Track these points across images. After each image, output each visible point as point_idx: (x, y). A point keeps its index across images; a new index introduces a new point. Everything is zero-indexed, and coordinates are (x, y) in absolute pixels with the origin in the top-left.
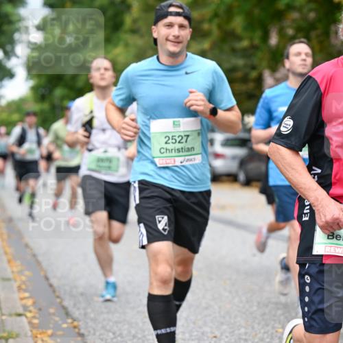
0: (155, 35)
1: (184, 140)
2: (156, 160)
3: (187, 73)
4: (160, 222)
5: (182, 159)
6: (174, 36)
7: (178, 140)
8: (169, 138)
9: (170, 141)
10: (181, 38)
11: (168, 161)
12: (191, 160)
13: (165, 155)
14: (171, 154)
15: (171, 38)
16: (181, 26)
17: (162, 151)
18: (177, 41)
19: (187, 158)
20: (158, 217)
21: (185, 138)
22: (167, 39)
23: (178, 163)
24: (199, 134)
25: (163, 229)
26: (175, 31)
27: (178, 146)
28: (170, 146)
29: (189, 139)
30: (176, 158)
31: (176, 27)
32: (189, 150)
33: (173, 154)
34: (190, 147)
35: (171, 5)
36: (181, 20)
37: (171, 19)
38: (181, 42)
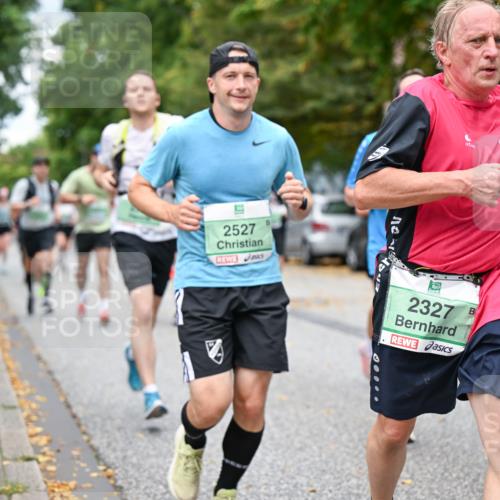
0: (212, 89)
1: (249, 231)
2: (213, 258)
3: (254, 144)
5: (246, 255)
6: (239, 90)
7: (241, 230)
8: (229, 229)
9: (231, 232)
10: (247, 92)
11: (228, 259)
12: (258, 257)
13: (224, 250)
14: (232, 250)
15: (234, 92)
16: (247, 75)
17: (221, 245)
18: (242, 95)
19: (253, 254)
21: (250, 228)
22: (229, 94)
23: (241, 262)
24: (268, 223)
25: (216, 358)
26: (240, 82)
27: (242, 238)
28: (231, 239)
29: (255, 228)
30: (240, 255)
31: (241, 77)
32: (255, 243)
33: (236, 249)
34: (257, 239)
35: (231, 49)
36: (245, 67)
37: (232, 67)
38: (248, 97)
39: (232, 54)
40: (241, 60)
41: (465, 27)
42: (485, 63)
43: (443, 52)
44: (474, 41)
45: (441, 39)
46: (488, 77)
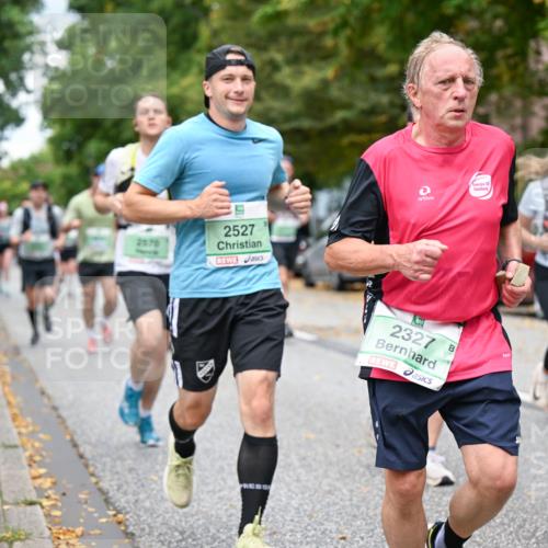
0: (209, 93)
1: (248, 232)
5: (246, 257)
6: (236, 92)
7: (241, 231)
8: (230, 230)
9: (231, 233)
11: (228, 260)
12: (258, 259)
13: (225, 251)
14: (233, 251)
15: (232, 95)
16: (245, 79)
17: (221, 246)
18: (240, 97)
19: (254, 255)
21: (250, 229)
22: (227, 97)
23: (241, 263)
24: (265, 224)
26: (238, 86)
27: (242, 239)
28: (232, 240)
29: (255, 229)
30: (240, 256)
31: (238, 80)
32: (255, 244)
33: (236, 250)
34: (256, 240)
35: (229, 52)
36: (243, 70)
37: (230, 70)
38: (245, 100)
39: (230, 57)
40: (239, 63)
41: (434, 69)
42: (453, 104)
43: (416, 94)
44: (443, 82)
45: (412, 81)
46: (457, 118)
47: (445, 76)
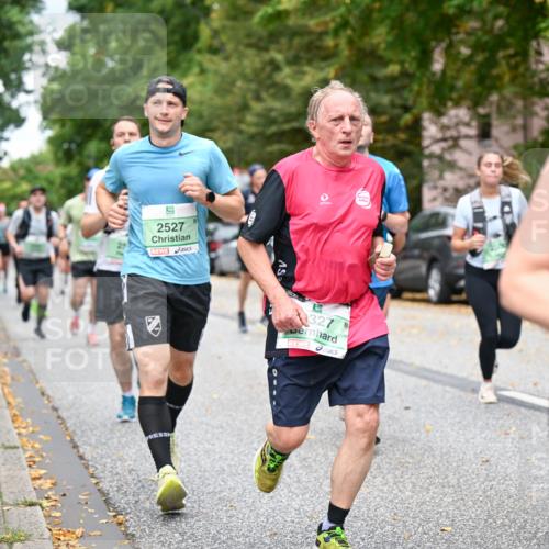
1: (178, 228)
2: (149, 250)
3: (181, 154)
4: (149, 323)
5: (176, 248)
6: (162, 114)
7: (172, 227)
8: (162, 227)
9: (163, 229)
10: (169, 117)
11: (161, 251)
12: (187, 249)
13: (158, 244)
14: (164, 244)
15: (159, 116)
16: (170, 104)
17: (155, 239)
18: (165, 118)
19: (182, 247)
20: (148, 319)
21: (179, 226)
22: (155, 118)
23: (172, 253)
24: (195, 221)
25: (153, 331)
26: (164, 108)
27: (172, 234)
28: (164, 235)
29: (184, 226)
30: (170, 248)
31: (165, 104)
32: (184, 238)
33: (167, 243)
34: (185, 235)
35: (160, 81)
36: (170, 97)
37: (159, 96)
38: (170, 121)
39: (161, 85)
40: (168, 91)
41: (327, 111)
42: (342, 137)
43: (315, 128)
44: (335, 120)
45: (312, 119)
46: (346, 148)
47: (335, 115)
